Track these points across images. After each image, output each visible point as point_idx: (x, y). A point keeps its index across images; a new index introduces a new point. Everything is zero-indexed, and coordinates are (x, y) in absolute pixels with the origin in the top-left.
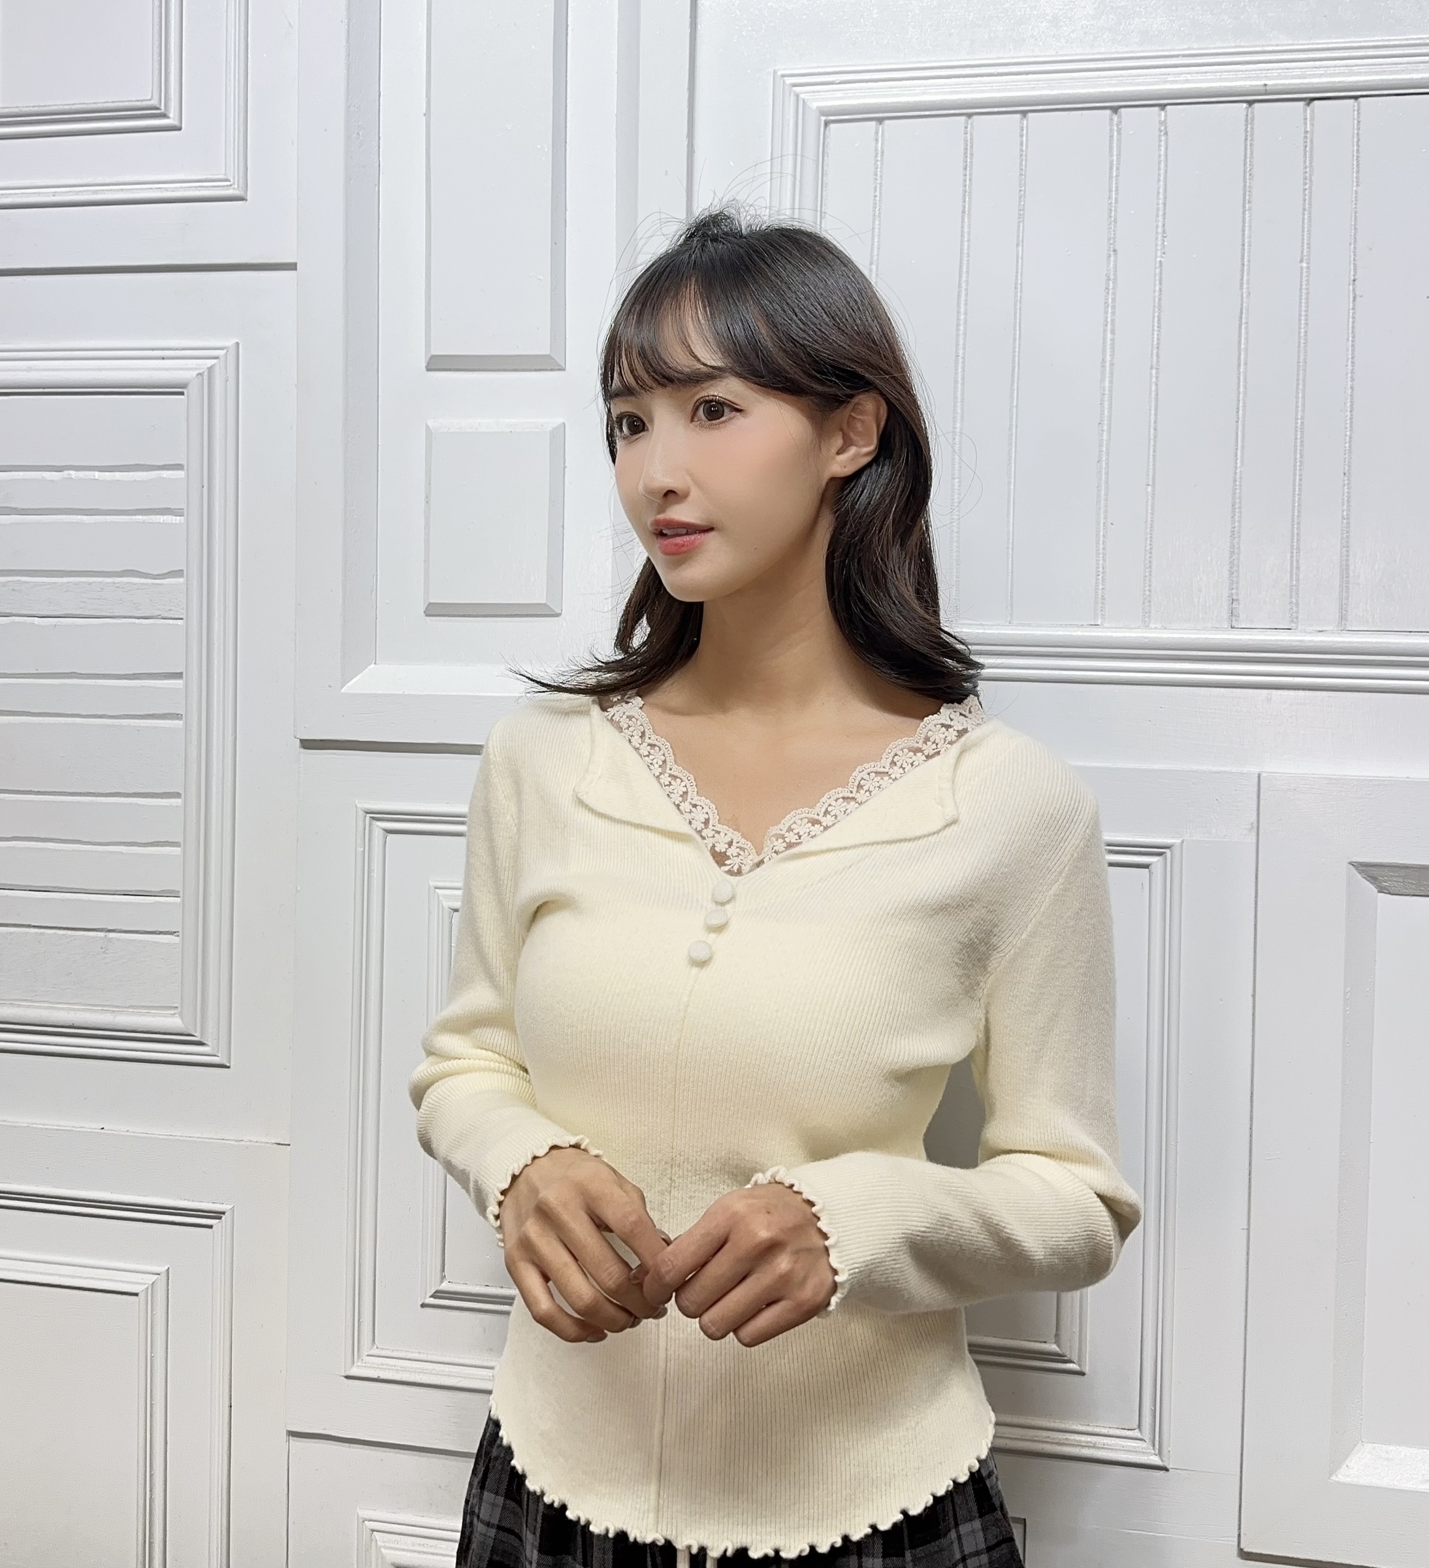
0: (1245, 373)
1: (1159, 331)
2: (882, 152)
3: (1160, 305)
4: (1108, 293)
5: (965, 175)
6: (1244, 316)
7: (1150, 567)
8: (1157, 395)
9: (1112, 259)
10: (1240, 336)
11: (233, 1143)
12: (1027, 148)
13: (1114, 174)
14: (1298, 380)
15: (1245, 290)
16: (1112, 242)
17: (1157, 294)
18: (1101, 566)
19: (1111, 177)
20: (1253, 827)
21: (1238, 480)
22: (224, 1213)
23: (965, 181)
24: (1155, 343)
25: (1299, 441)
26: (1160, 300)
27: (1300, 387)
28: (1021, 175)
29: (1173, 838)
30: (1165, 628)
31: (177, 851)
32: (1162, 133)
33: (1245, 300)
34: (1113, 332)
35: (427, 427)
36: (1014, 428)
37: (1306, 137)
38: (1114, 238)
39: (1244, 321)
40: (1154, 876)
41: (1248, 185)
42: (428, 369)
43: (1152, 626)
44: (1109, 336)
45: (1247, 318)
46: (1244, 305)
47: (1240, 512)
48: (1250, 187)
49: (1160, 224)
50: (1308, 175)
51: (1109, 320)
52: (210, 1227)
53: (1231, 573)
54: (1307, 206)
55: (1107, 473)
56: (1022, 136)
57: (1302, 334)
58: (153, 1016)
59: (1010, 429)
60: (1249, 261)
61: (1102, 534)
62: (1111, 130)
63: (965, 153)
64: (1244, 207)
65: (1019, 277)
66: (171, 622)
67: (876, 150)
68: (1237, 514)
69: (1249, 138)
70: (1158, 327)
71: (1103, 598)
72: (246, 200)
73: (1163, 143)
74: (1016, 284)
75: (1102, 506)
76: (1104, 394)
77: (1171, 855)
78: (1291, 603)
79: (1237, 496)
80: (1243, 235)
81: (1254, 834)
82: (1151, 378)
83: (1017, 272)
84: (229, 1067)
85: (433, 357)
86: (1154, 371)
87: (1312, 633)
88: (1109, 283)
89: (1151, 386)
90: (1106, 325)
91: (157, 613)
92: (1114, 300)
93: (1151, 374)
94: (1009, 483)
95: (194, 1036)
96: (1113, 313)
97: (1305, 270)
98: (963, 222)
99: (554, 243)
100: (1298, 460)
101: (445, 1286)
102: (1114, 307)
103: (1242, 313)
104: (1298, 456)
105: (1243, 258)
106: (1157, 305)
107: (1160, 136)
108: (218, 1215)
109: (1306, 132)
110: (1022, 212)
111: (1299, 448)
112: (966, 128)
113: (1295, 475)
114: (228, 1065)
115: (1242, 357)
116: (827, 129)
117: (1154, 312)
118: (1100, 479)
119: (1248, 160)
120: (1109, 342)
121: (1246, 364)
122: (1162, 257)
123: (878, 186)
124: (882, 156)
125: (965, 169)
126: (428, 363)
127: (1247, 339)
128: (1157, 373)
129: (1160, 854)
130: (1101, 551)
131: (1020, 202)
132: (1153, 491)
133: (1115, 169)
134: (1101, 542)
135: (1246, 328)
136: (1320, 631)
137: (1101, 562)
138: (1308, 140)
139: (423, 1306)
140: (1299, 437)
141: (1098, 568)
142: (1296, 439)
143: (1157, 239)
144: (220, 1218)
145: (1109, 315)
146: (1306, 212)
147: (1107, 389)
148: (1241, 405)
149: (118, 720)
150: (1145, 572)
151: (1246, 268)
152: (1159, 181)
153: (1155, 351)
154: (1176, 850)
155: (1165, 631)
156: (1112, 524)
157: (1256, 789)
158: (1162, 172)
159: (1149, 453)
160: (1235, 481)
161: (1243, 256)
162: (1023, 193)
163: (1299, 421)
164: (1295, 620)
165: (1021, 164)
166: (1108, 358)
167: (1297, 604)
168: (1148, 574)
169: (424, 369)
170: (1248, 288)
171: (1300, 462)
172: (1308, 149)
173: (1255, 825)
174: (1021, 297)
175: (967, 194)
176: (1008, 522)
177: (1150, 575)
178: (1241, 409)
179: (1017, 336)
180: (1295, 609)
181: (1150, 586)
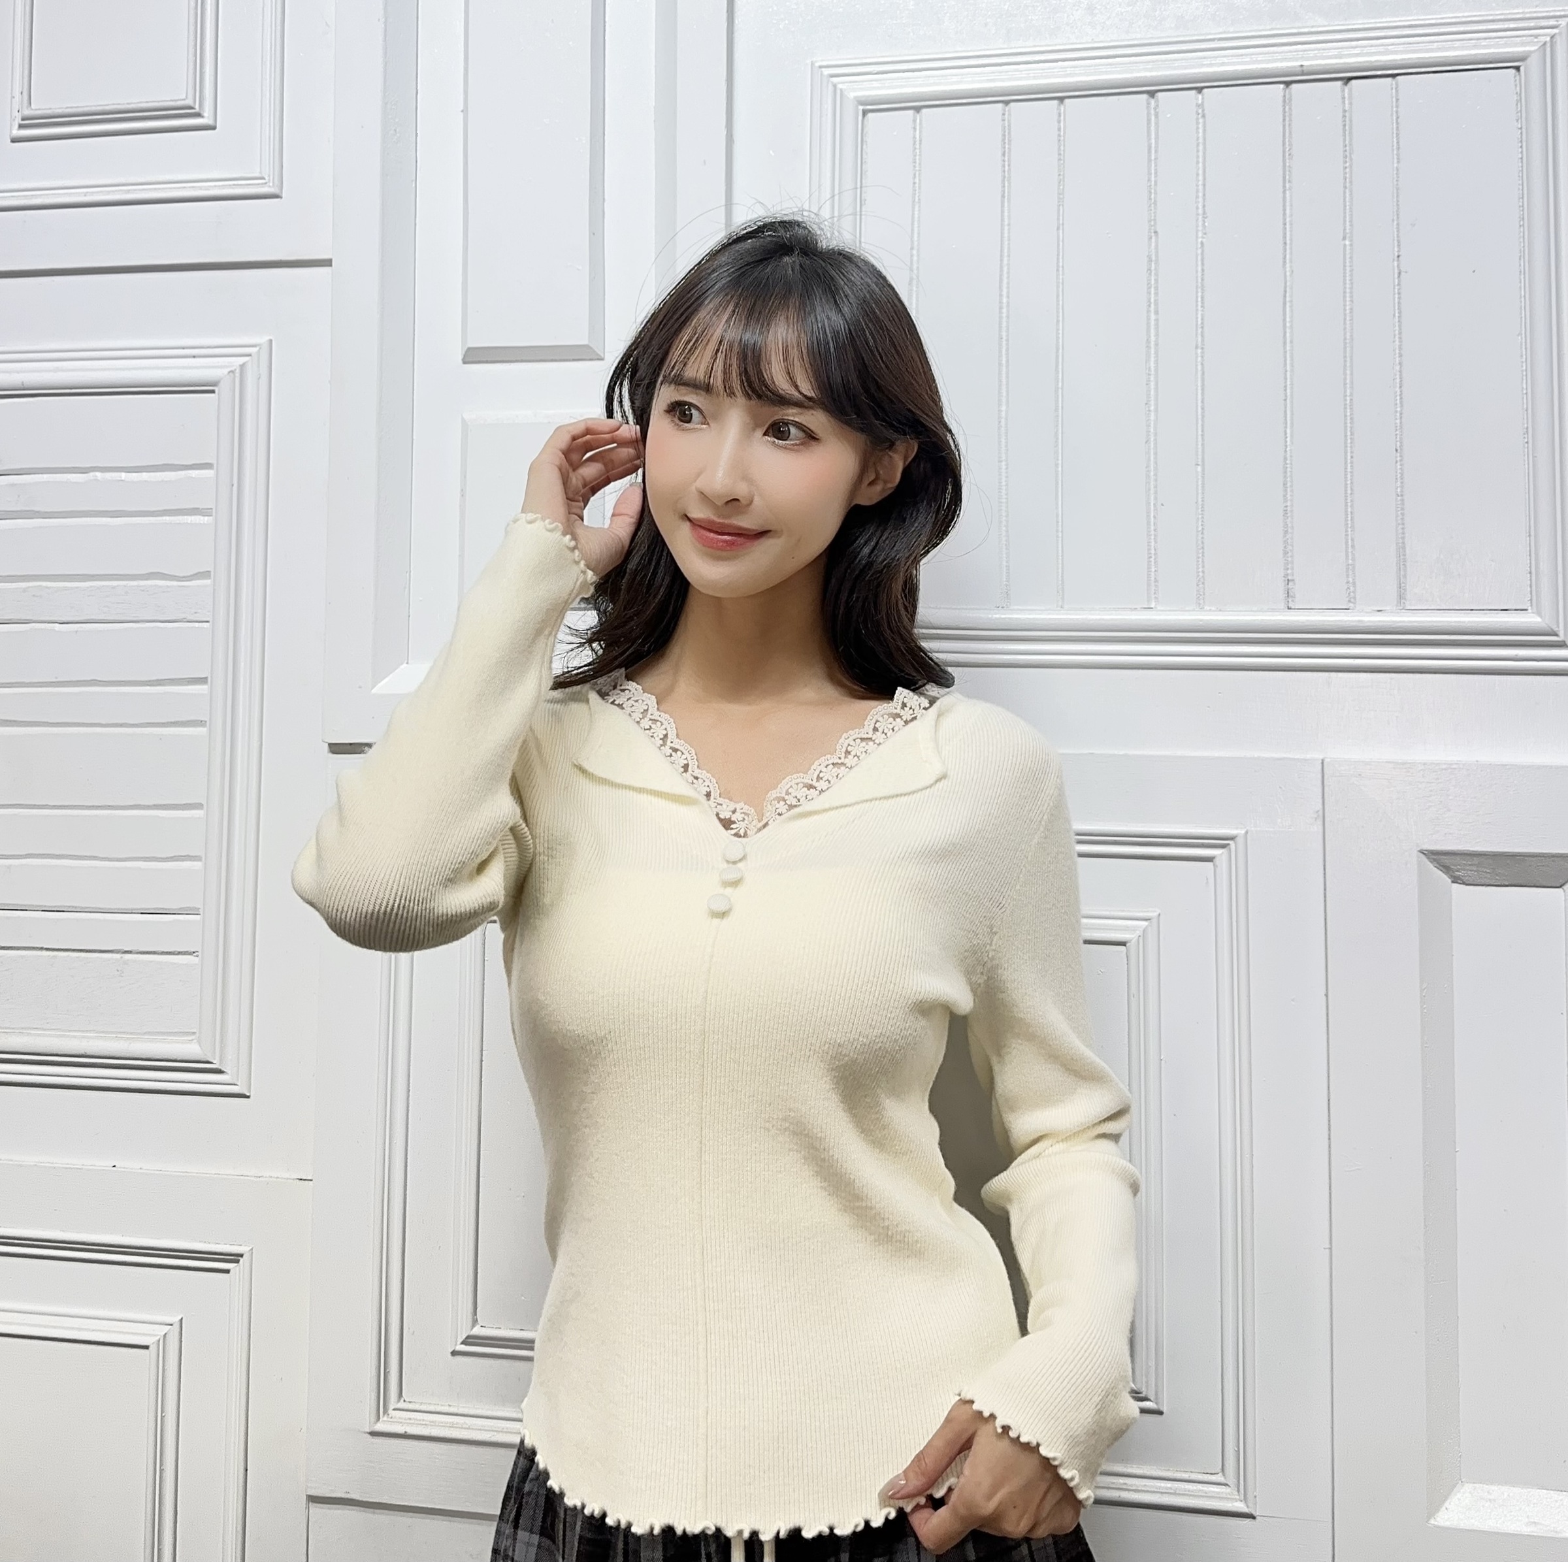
0: (1292, 350)
1: (1202, 311)
2: (920, 141)
3: (1202, 285)
4: (1150, 274)
5: (1004, 161)
6: (1288, 295)
7: (1203, 548)
8: (1203, 373)
9: (1153, 240)
10: (1285, 314)
11: (252, 1179)
12: (1064, 133)
13: (1153, 158)
14: (1345, 357)
15: (1288, 269)
16: (1152, 223)
17: (1200, 274)
18: (1152, 547)
19: (1150, 160)
20: (1318, 816)
21: (1289, 458)
22: (242, 1256)
23: (1004, 166)
24: (1200, 322)
25: (1349, 418)
26: (1202, 280)
27: (1348, 364)
28: (1060, 159)
29: (1237, 828)
30: (1220, 610)
31: (197, 865)
32: (1200, 116)
33: (1288, 278)
34: (1157, 313)
35: (463, 420)
36: (1060, 411)
37: (1344, 116)
38: (1155, 220)
39: (1288, 299)
40: (1218, 870)
41: (1287, 164)
42: (465, 362)
43: (1207, 608)
44: (1153, 317)
45: (1291, 296)
46: (1288, 284)
47: (1292, 491)
48: (1289, 166)
49: (1200, 206)
50: (1348, 154)
51: (1152, 300)
52: (227, 1271)
53: (1285, 553)
54: (1348, 185)
55: (1156, 454)
56: (1059, 122)
57: (1348, 312)
58: (169, 1043)
59: (1056, 410)
60: (1291, 240)
61: (1152, 515)
62: (1149, 114)
63: (1004, 140)
64: (1284, 186)
65: (1061, 260)
66: (197, 625)
67: (914, 137)
68: (1289, 493)
69: (1287, 119)
70: (1202, 307)
71: (1156, 581)
72: (281, 198)
73: (1200, 126)
74: (1058, 266)
75: (1152, 487)
76: (1149, 375)
77: (1236, 846)
78: (1348, 582)
79: (1289, 474)
80: (1285, 214)
81: (1320, 822)
82: (1197, 357)
83: (1058, 255)
84: (248, 1097)
85: (469, 349)
86: (1199, 351)
87: (1370, 612)
88: (1151, 265)
89: (1197, 365)
90: (1149, 306)
91: (181, 616)
92: (1156, 281)
93: (1196, 353)
94: (1057, 465)
95: (212, 1063)
96: (1156, 294)
97: (1348, 248)
98: (1003, 206)
99: (593, 233)
100: (1349, 437)
101: (477, 1331)
102: (1156, 288)
103: (1285, 291)
104: (1349, 433)
105: (1285, 237)
106: (1200, 285)
107: (1197, 119)
108: (235, 1258)
109: (1345, 111)
110: (1061, 196)
111: (1349, 425)
112: (1004, 114)
113: (1346, 453)
114: (248, 1094)
115: (1288, 335)
116: (866, 118)
117: (1197, 292)
118: (1149, 460)
119: (1287, 140)
120: (1153, 323)
121: (1291, 342)
122: (1203, 238)
123: (917, 173)
124: (920, 144)
125: (1004, 155)
126: (464, 356)
127: (1291, 317)
128: (1202, 353)
129: (1223, 846)
130: (1153, 532)
131: (1059, 186)
132: (1203, 470)
133: (1153, 152)
134: (1152, 524)
135: (1291, 306)
136: (1379, 611)
137: (1153, 544)
138: (1347, 119)
139: (454, 1353)
140: (1348, 414)
141: (1149, 550)
142: (1346, 416)
143: (1197, 220)
144: (238, 1261)
145: (1153, 296)
146: (1347, 191)
147: (1153, 369)
148: (1288, 383)
149: (140, 729)
150: (1198, 553)
151: (1288, 247)
152: (1198, 162)
153: (1200, 331)
154: (1240, 841)
155: (1221, 613)
156: (1162, 505)
157: (1320, 776)
158: (1201, 154)
159: (1197, 432)
160: (1285, 459)
161: (1285, 234)
162: (1061, 177)
163: (1348, 398)
164: (1352, 600)
165: (1059, 149)
166: (1153, 338)
167: (1354, 584)
168: (1200, 555)
169: (461, 362)
170: (1291, 267)
171: (1351, 439)
172: (1347, 128)
173: (1321, 813)
174: (1063, 279)
175: (1006, 179)
176: (1057, 504)
177: (1203, 556)
178: (1288, 387)
179: (1061, 319)
180: (1352, 589)
181: (1203, 567)
